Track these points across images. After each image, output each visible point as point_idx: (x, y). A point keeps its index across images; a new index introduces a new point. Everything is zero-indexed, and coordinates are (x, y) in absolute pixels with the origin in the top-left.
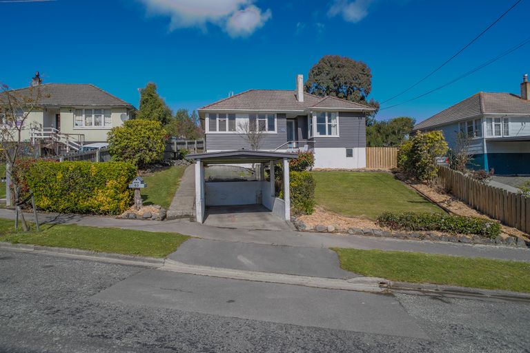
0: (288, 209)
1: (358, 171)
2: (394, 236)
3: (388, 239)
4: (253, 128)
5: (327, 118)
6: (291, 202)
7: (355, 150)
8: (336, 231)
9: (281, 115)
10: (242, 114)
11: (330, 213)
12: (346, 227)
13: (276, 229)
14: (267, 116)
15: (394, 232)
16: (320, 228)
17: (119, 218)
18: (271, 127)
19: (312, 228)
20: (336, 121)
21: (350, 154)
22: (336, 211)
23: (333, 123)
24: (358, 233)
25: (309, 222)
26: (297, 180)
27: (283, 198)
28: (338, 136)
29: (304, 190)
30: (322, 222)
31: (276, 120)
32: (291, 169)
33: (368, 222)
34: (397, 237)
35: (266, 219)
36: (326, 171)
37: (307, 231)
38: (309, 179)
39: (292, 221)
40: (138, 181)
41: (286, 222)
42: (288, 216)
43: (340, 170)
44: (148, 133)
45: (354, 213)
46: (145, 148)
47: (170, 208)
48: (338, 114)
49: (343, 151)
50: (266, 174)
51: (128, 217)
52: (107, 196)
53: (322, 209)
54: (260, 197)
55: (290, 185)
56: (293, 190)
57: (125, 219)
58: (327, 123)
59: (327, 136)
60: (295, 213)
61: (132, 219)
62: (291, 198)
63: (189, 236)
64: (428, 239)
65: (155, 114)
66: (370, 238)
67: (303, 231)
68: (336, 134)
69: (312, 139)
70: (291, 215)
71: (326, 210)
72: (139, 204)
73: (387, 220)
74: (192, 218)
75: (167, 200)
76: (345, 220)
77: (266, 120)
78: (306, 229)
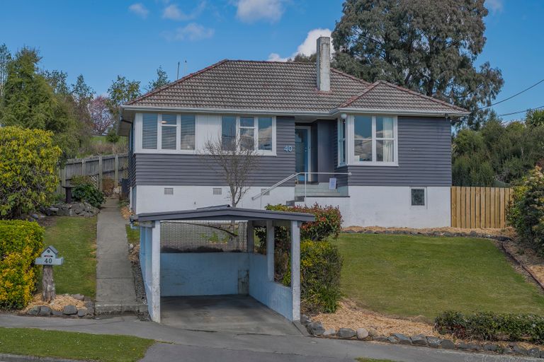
0: (297, 303)
1: (433, 234)
2: (458, 348)
3: (447, 351)
5: (374, 127)
6: (302, 292)
7: (430, 192)
8: (371, 337)
9: (284, 121)
10: (209, 116)
11: (366, 311)
12: (386, 333)
13: (279, 333)
14: (256, 121)
15: (458, 342)
16: (345, 332)
17: (22, 315)
19: (334, 332)
20: (392, 134)
21: (418, 199)
22: (376, 308)
23: (386, 137)
24: (403, 342)
25: (329, 323)
26: (313, 256)
27: (289, 285)
28: (395, 163)
29: (323, 272)
30: (349, 323)
31: (275, 127)
32: (304, 236)
33: (423, 325)
34: (463, 349)
35: (260, 319)
36: (370, 232)
37: (326, 337)
38: (332, 255)
39: (304, 322)
40: (51, 253)
41: (294, 323)
42: (296, 315)
43: (397, 232)
44: (30, 156)
45: (406, 312)
46: (25, 184)
47: (98, 298)
48: (396, 120)
49: (405, 192)
50: (257, 239)
51: (39, 313)
52: (6, 278)
53: (353, 304)
54: (245, 283)
55: (302, 264)
56: (306, 271)
57: (33, 315)
58: (374, 138)
59: (374, 162)
60: (308, 310)
61: (45, 315)
62: (302, 284)
63: (152, 340)
64: (509, 353)
65: (40, 116)
66: (421, 349)
67: (319, 336)
68: (391, 159)
69: (345, 169)
70: (302, 314)
71: (360, 306)
72: (51, 291)
73: (449, 324)
74: (144, 316)
75: (87, 286)
76: (387, 323)
77: (256, 128)
78: (325, 333)
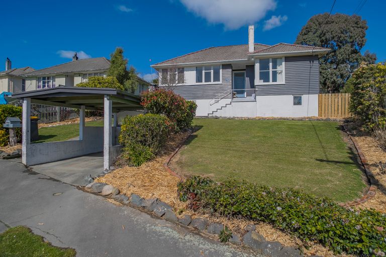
1: (310, 119)
4: (199, 79)
5: (271, 64)
7: (305, 98)
9: (226, 66)
10: (190, 68)
14: (212, 68)
16: (96, 187)
18: (217, 78)
20: (282, 67)
21: (298, 102)
23: (279, 69)
28: (284, 83)
31: (221, 70)
40: (9, 121)
48: (284, 59)
49: (290, 98)
58: (271, 70)
59: (271, 83)
68: (281, 80)
69: (253, 87)
77: (212, 71)
78: (87, 185)
